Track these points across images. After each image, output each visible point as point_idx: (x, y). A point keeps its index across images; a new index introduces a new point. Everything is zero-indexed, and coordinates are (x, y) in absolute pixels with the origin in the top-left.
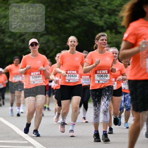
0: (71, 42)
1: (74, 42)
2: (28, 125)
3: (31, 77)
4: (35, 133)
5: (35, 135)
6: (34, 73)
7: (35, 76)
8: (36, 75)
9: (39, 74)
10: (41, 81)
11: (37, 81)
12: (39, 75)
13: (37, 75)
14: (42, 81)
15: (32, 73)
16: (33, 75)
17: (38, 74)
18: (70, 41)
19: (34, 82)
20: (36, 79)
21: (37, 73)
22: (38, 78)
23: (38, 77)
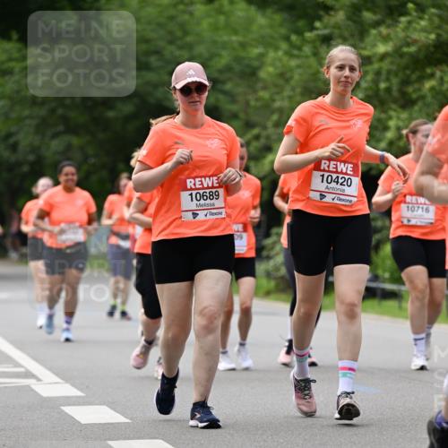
0: (341, 68)
1: (352, 69)
3: (185, 196)
4: (198, 416)
6: (197, 180)
7: (201, 192)
8: (203, 188)
9: (213, 187)
10: (220, 213)
11: (206, 212)
12: (214, 190)
13: (208, 188)
14: (223, 210)
15: (188, 181)
16: (191, 189)
17: (210, 185)
18: (338, 64)
19: (195, 215)
20: (202, 202)
21: (207, 182)
22: (208, 201)
23: (211, 196)
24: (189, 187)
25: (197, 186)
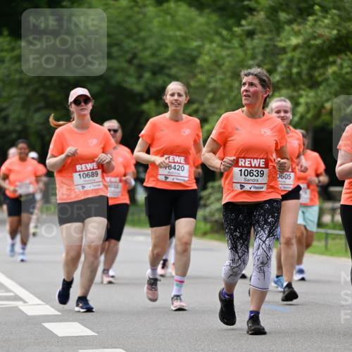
0: (172, 95)
1: (179, 95)
2: (67, 285)
4: (81, 305)
5: (82, 308)
6: (83, 165)
7: (86, 172)
8: (87, 170)
9: (94, 169)
10: (99, 185)
11: (90, 185)
12: (94, 171)
13: (90, 170)
14: (101, 183)
15: (77, 166)
16: (80, 171)
17: (92, 168)
18: (170, 92)
19: (83, 187)
20: (87, 179)
21: (90, 166)
22: (91, 178)
23: (93, 175)
24: (78, 170)
25: (84, 169)
